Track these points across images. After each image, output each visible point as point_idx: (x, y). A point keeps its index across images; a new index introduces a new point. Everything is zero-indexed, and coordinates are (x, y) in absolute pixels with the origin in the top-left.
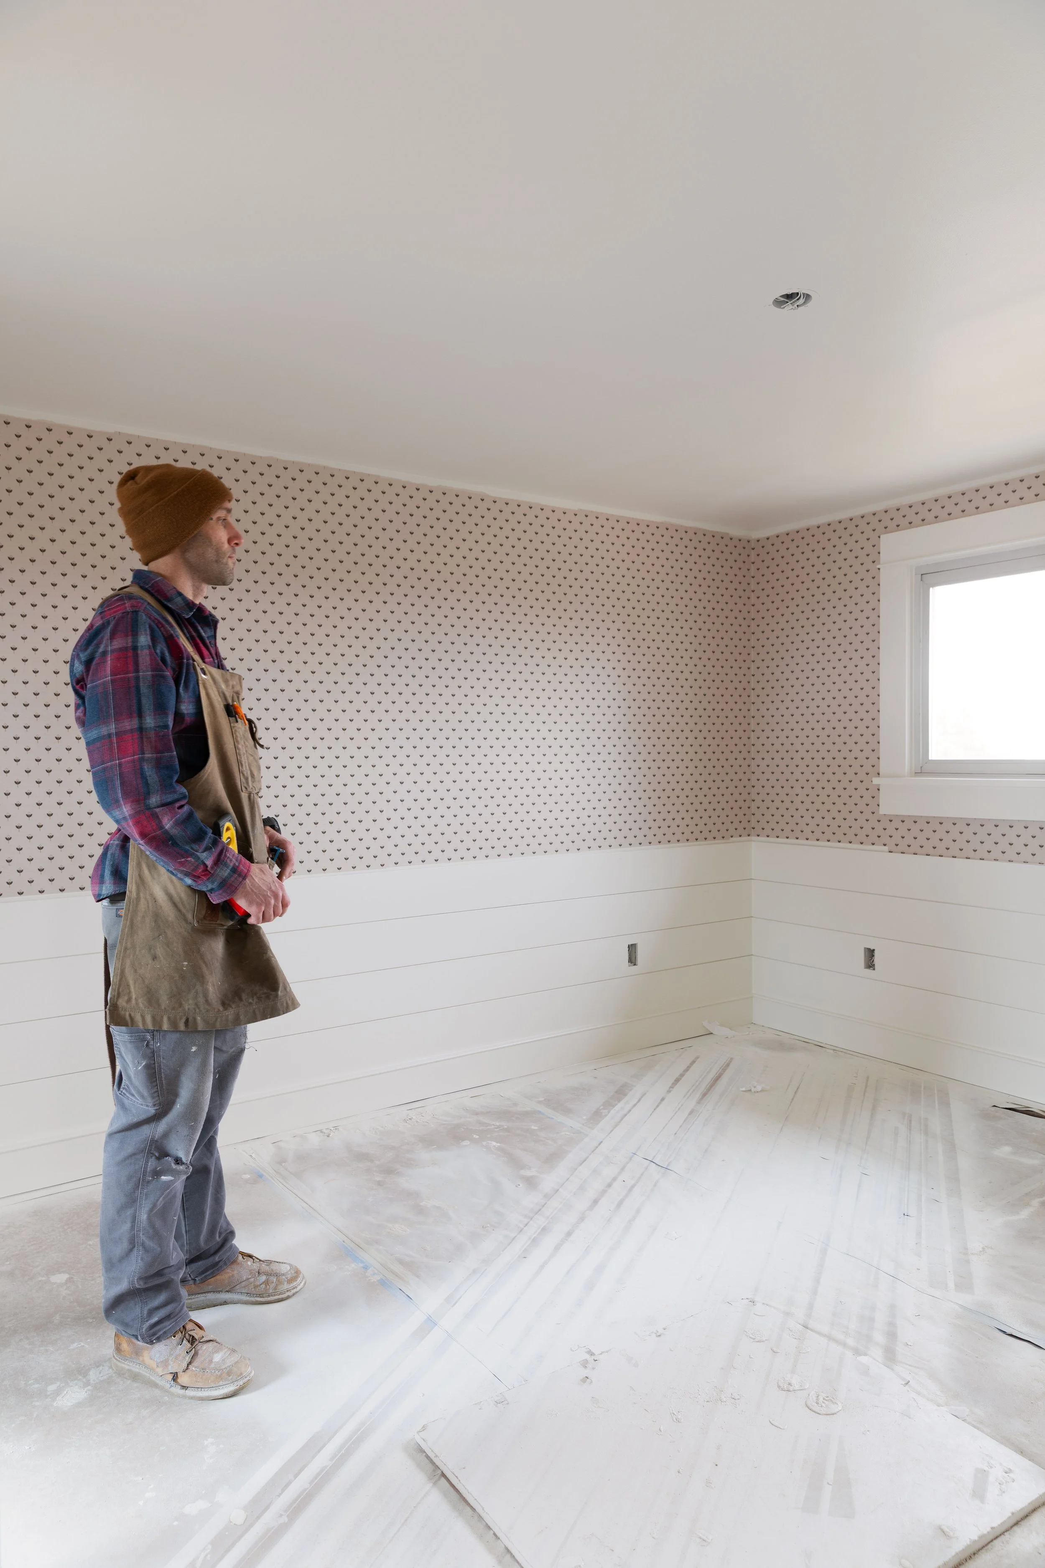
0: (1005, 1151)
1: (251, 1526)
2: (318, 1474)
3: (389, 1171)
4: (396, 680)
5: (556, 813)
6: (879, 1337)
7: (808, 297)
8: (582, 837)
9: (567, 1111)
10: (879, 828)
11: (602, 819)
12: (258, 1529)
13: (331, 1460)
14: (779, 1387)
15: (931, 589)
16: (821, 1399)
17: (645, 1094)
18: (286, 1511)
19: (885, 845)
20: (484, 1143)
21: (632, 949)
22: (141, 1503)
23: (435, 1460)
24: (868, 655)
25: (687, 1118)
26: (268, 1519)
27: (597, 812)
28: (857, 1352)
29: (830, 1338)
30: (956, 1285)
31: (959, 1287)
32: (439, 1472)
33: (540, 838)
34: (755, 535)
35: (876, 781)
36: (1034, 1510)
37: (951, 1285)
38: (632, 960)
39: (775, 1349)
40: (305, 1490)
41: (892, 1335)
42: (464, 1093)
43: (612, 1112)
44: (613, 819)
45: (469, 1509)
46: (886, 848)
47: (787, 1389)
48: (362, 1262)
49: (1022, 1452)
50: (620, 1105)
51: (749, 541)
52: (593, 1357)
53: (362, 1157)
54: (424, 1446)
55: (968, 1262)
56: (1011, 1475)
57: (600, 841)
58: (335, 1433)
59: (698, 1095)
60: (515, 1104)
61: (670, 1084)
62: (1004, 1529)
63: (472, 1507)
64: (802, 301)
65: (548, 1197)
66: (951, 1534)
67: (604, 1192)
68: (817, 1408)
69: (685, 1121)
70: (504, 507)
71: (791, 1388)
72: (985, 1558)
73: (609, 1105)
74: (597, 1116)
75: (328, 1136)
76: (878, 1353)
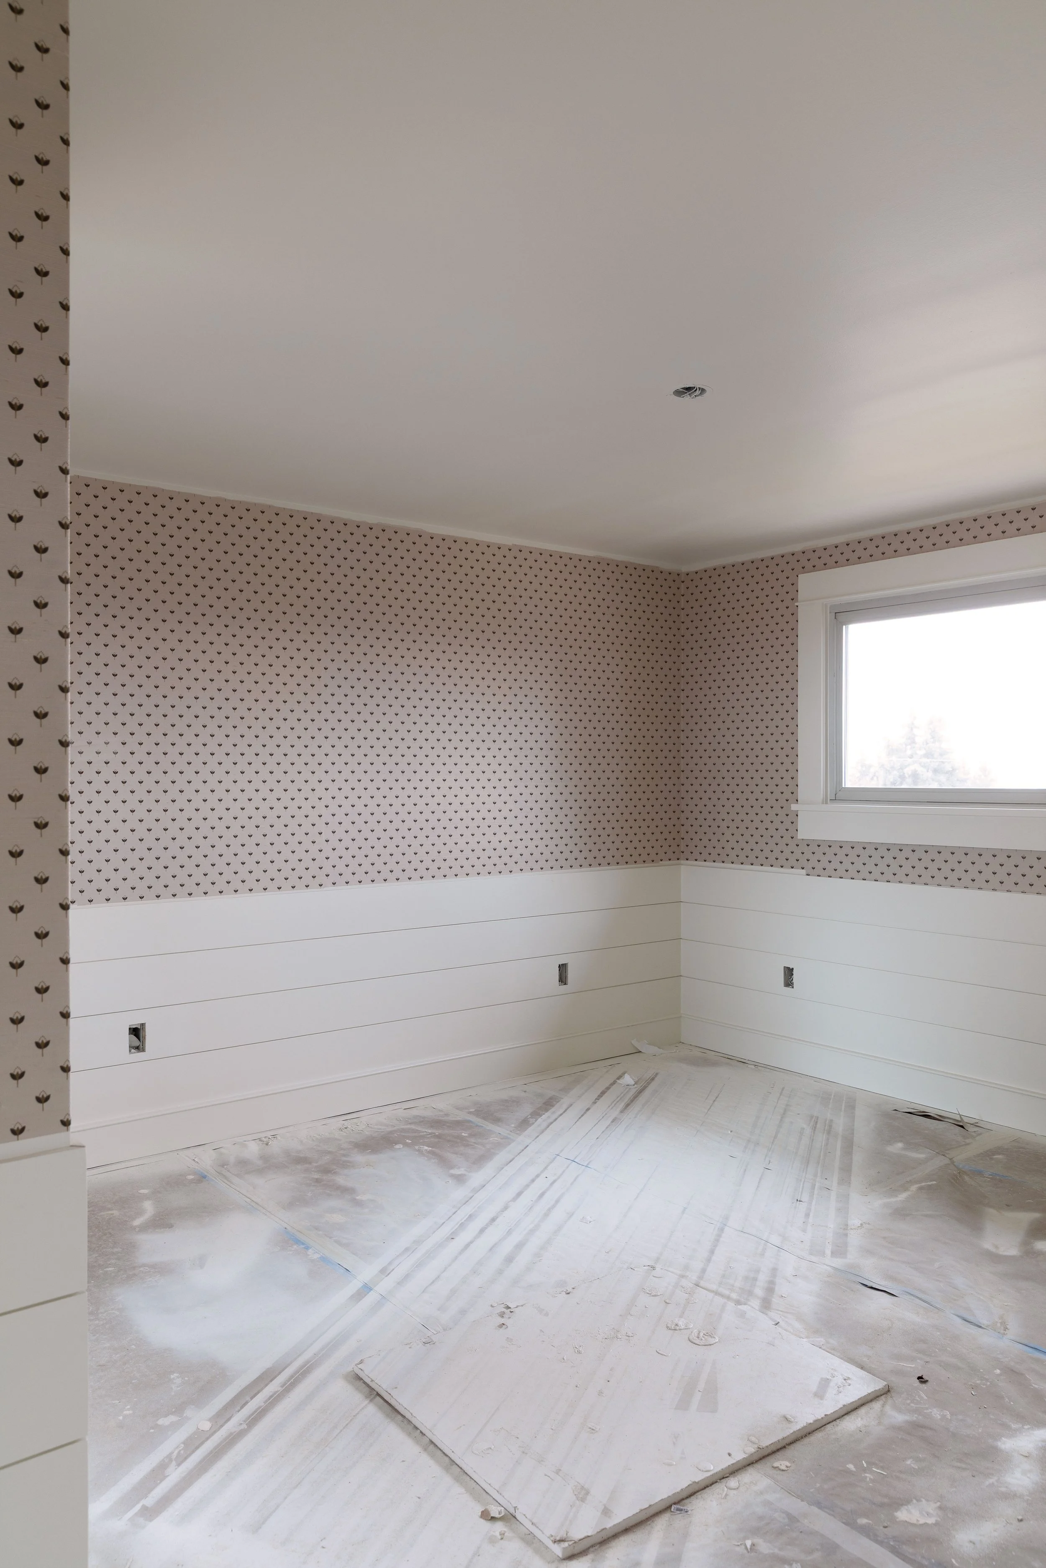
0: (897, 1147)
1: (215, 1432)
2: (271, 1396)
3: (326, 1171)
4: (336, 707)
5: (489, 836)
6: (759, 1292)
7: (703, 391)
8: (514, 859)
9: (497, 1120)
10: (798, 851)
11: (534, 843)
12: (223, 1433)
13: (282, 1387)
14: (667, 1327)
15: (844, 627)
16: (701, 1334)
17: (571, 1105)
18: (245, 1421)
19: (803, 868)
20: (417, 1147)
21: (563, 968)
22: (121, 1418)
23: (371, 1384)
24: (787, 687)
25: (609, 1125)
26: (232, 1425)
27: (529, 836)
28: (738, 1302)
29: (717, 1293)
30: (832, 1253)
31: (834, 1254)
32: (375, 1393)
33: (473, 860)
34: (685, 569)
35: (794, 807)
36: (863, 1405)
37: (828, 1252)
38: (563, 980)
39: (667, 1301)
40: (260, 1407)
41: (770, 1289)
42: (397, 1106)
43: (540, 1120)
44: (544, 842)
45: (400, 1417)
46: (804, 872)
47: (675, 1328)
48: (303, 1244)
49: (862, 1368)
50: (547, 1114)
51: (678, 575)
52: (509, 1310)
53: (300, 1160)
54: (361, 1375)
55: (846, 1235)
56: (849, 1381)
57: (532, 863)
58: (285, 1368)
59: (622, 1105)
60: (447, 1115)
61: (596, 1096)
62: (836, 1416)
63: (402, 1415)
64: (698, 392)
65: (476, 1191)
66: (792, 1420)
67: (528, 1186)
68: (697, 1341)
69: (607, 1128)
70: (441, 543)
71: (677, 1328)
72: (819, 1435)
73: (536, 1114)
74: (524, 1124)
75: (267, 1144)
76: (756, 1303)
